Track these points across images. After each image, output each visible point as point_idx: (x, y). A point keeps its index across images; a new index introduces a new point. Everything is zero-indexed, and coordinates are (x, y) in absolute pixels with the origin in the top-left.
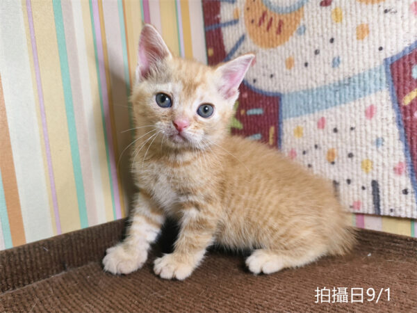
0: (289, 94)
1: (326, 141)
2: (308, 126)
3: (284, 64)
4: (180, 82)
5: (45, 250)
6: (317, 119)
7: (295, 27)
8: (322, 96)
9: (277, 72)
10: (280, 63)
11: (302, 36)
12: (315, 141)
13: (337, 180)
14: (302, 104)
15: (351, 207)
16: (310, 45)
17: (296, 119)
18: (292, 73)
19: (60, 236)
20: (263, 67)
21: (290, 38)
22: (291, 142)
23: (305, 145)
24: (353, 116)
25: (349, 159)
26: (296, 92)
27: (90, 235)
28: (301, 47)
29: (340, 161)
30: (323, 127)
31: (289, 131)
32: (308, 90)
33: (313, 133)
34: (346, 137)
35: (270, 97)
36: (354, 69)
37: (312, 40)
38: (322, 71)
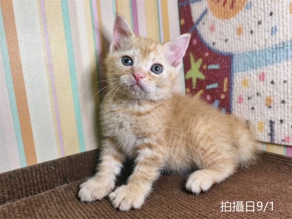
0: (238, 54)
1: (265, 90)
2: (252, 78)
3: (235, 32)
4: (139, 48)
5: (52, 169)
6: (259, 74)
7: (244, 3)
8: (262, 56)
9: (230, 38)
10: (232, 31)
11: (249, 10)
12: (257, 90)
13: (273, 120)
14: (248, 62)
15: (283, 141)
16: (255, 17)
17: (243, 73)
18: (241, 38)
19: (64, 158)
20: (220, 34)
21: (240, 12)
22: (240, 91)
23: (250, 93)
24: (286, 72)
25: (282, 105)
26: (244, 53)
27: (86, 157)
28: (248, 18)
29: (275, 106)
30: (263, 80)
31: (238, 82)
32: (252, 51)
33: (256, 84)
34: (280, 88)
35: (224, 56)
36: (287, 36)
37: (256, 13)
38: (263, 37)
